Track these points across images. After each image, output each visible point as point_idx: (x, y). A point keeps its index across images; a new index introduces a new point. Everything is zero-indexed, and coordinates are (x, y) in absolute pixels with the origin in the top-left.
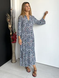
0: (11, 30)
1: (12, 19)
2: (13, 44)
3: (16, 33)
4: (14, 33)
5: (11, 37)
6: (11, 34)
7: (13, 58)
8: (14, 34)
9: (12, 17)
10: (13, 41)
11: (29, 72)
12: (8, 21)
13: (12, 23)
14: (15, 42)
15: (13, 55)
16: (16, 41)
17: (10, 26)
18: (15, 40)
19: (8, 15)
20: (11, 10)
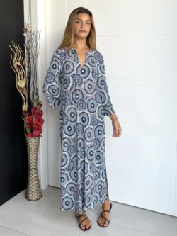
0: (26, 95)
1: (29, 62)
2: (32, 142)
3: (41, 105)
4: (35, 105)
5: (26, 119)
6: (25, 107)
7: (32, 185)
8: (36, 109)
9: (28, 54)
10: (32, 131)
11: (86, 229)
12: (15, 65)
13: (30, 72)
14: (39, 136)
15: (32, 176)
16: (40, 130)
17: (21, 84)
18: (37, 130)
19: (15, 47)
20: (27, 30)
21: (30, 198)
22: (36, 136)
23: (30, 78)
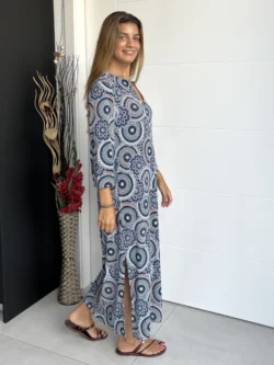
0: (59, 151)
1: (63, 101)
2: (66, 219)
3: (80, 165)
4: (71, 165)
5: (58, 186)
6: (56, 169)
7: (67, 283)
8: (72, 170)
9: (61, 90)
10: (67, 204)
12: (42, 107)
13: (63, 117)
15: (68, 269)
16: (78, 201)
17: (51, 134)
18: (73, 201)
19: (42, 79)
20: (58, 55)
21: (65, 301)
22: (73, 211)
23: (63, 126)
